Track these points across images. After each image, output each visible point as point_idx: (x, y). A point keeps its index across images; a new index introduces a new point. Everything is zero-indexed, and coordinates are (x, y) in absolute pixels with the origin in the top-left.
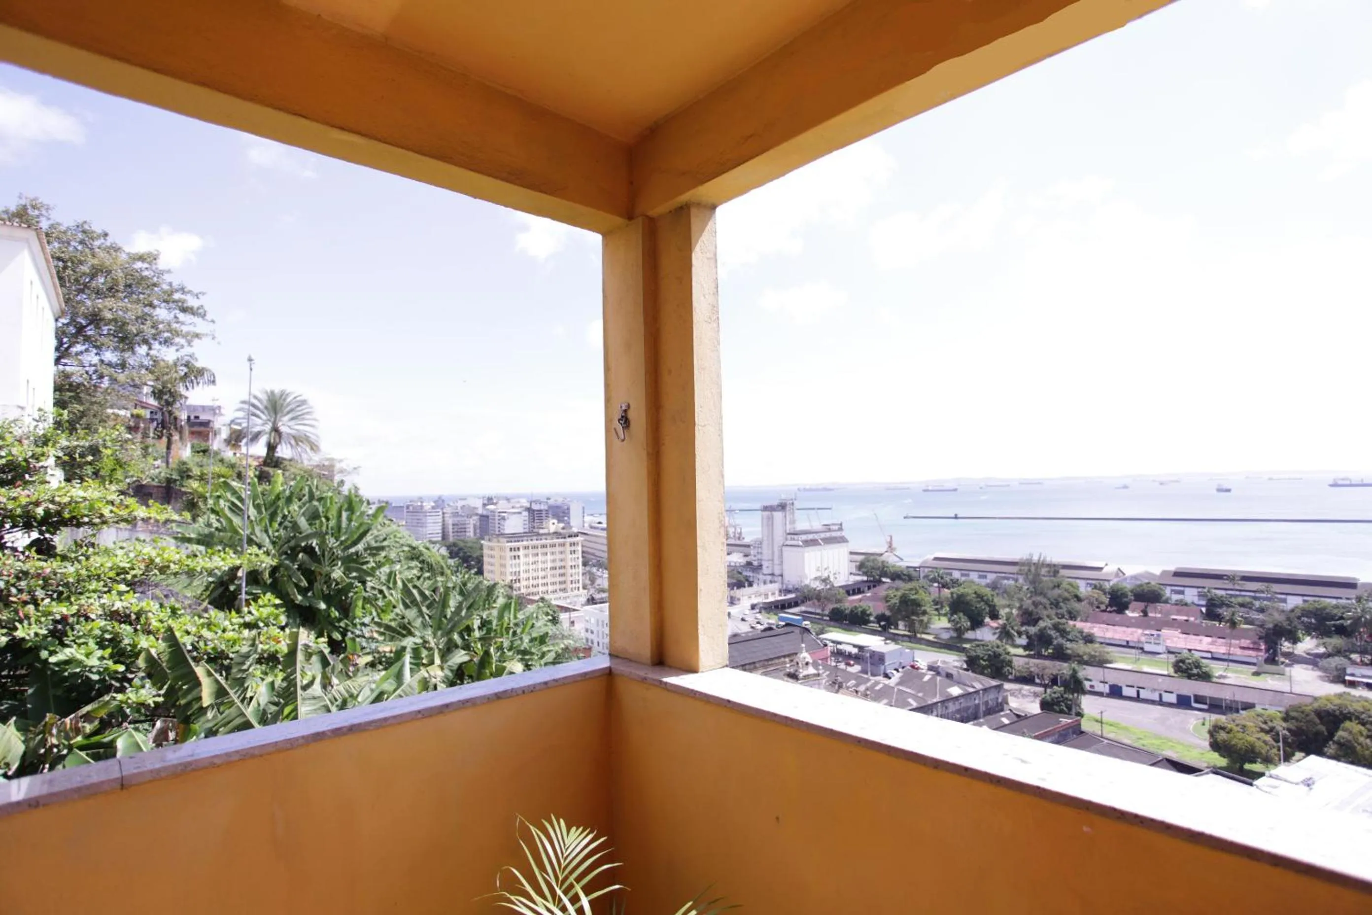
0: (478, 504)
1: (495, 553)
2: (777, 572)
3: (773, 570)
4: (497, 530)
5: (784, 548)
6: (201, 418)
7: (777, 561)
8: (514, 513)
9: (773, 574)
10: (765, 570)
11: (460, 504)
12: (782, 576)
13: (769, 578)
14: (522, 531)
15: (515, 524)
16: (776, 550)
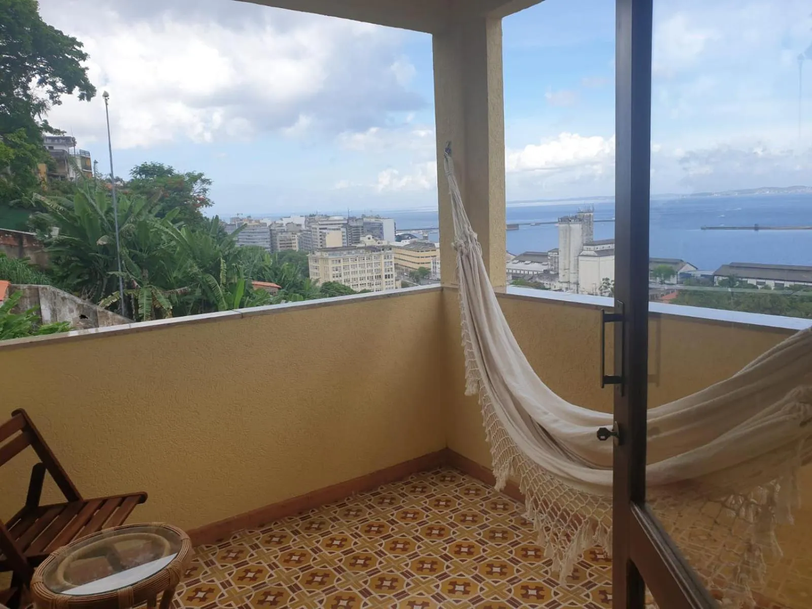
0: (302, 221)
1: (320, 264)
2: (572, 280)
3: (569, 278)
4: (320, 244)
5: (580, 258)
6: (55, 148)
7: (572, 270)
8: (334, 229)
9: (568, 282)
10: (561, 278)
11: (285, 221)
12: (577, 284)
13: (565, 285)
14: (341, 245)
15: (334, 239)
16: (572, 259)
